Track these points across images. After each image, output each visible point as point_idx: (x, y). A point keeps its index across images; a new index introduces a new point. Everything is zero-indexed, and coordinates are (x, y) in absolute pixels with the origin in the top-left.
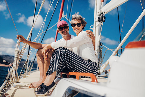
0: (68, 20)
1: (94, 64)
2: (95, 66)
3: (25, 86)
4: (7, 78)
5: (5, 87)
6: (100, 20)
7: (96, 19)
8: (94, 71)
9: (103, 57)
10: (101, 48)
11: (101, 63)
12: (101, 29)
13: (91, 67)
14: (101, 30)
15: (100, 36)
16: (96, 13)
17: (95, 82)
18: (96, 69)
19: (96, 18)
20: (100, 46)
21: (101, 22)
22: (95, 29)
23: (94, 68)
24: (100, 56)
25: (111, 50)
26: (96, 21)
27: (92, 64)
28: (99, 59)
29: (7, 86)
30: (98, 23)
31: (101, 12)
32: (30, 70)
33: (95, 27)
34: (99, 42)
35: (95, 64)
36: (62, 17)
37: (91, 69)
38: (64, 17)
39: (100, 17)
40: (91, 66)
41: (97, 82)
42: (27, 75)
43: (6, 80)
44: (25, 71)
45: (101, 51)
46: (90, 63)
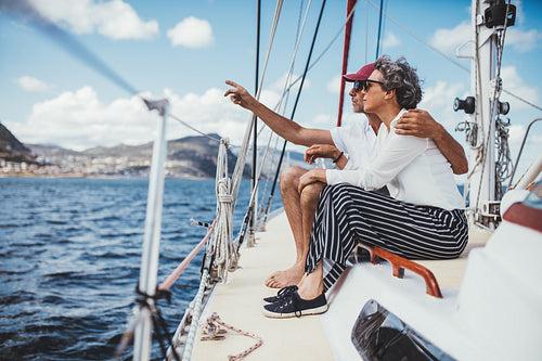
2: (454, 224)
5: (206, 289)
6: (492, 20)
7: (477, 17)
8: (452, 239)
10: (506, 125)
13: (441, 228)
15: (495, 82)
19: (478, 12)
21: (499, 27)
22: (475, 57)
23: (452, 229)
24: (500, 153)
26: (478, 26)
27: (443, 218)
33: (477, 50)
37: (439, 233)
40: (442, 223)
41: (440, 295)
42: (257, 234)
43: (205, 271)
44: (251, 225)
45: (503, 135)
46: (438, 214)
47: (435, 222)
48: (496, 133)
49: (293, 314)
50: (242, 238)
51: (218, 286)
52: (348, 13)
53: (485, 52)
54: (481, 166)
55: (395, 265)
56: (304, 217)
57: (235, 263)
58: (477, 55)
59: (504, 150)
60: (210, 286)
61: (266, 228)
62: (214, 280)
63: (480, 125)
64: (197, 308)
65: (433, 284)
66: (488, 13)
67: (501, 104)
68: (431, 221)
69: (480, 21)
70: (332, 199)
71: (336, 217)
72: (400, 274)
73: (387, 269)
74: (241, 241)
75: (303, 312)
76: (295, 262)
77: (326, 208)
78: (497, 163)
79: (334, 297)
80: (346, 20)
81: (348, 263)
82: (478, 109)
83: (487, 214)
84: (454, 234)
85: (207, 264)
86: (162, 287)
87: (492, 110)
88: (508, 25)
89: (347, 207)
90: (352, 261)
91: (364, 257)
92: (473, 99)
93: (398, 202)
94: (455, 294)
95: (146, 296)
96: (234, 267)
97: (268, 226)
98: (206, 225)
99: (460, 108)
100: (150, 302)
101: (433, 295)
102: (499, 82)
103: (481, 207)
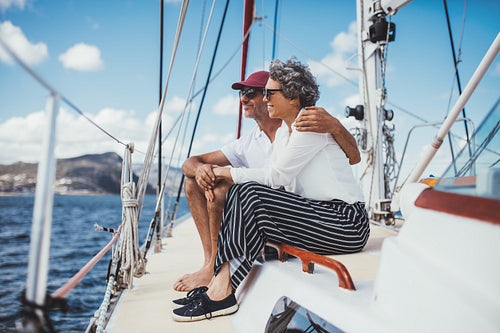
1: (353, 212)
6: (376, 35)
7: (362, 32)
8: (356, 233)
10: (391, 130)
13: (345, 223)
15: (381, 91)
16: (362, 12)
18: (360, 226)
19: (363, 29)
21: (382, 42)
22: (362, 68)
23: (355, 223)
24: (387, 155)
26: (363, 42)
27: (346, 213)
30: (372, 48)
31: (377, 7)
33: (364, 62)
37: (344, 228)
40: (346, 218)
41: (353, 288)
42: (164, 240)
43: (111, 278)
44: (158, 231)
45: (389, 140)
46: (341, 210)
47: (340, 218)
48: (384, 138)
49: (203, 316)
50: (149, 243)
51: (125, 294)
52: (245, 33)
53: (371, 64)
54: (371, 167)
55: (304, 261)
56: (211, 220)
57: (142, 269)
58: (364, 67)
59: (390, 153)
60: (117, 294)
61: (173, 233)
62: (121, 287)
63: (369, 131)
64: (102, 317)
65: (346, 277)
66: (372, 30)
67: (386, 112)
68: (335, 217)
69: (365, 37)
70: (240, 199)
71: (244, 218)
72: (310, 269)
73: (297, 265)
74: (148, 247)
75: (214, 314)
76: (203, 264)
77: (234, 207)
78: (385, 165)
79: (244, 296)
80: (243, 40)
81: (256, 262)
82: (366, 116)
83: (379, 211)
84: (358, 228)
85: (114, 270)
86: (55, 294)
87: (378, 117)
88: (390, 41)
89: (255, 207)
90: (260, 260)
91: (272, 256)
92: (362, 107)
93: (304, 200)
94: (370, 285)
95: (34, 305)
96: (140, 273)
97: (174, 231)
98: (112, 231)
99: (351, 115)
100: (39, 313)
101: (346, 287)
102: (385, 91)
103: (373, 206)
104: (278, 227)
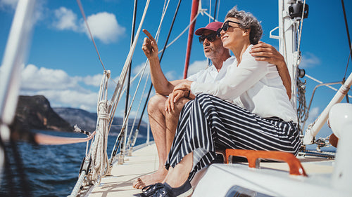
0: (213, 18)
1: (288, 127)
2: (291, 132)
3: (125, 184)
4: (85, 166)
5: (82, 188)
6: (294, 13)
7: (283, 12)
8: (290, 145)
9: (307, 105)
10: (304, 84)
11: (305, 120)
12: (299, 36)
13: (282, 135)
14: (299, 40)
15: (296, 54)
17: (299, 174)
18: (294, 139)
19: (283, 10)
20: (300, 78)
21: (298, 18)
22: (282, 37)
23: (290, 136)
24: (300, 103)
25: (327, 85)
26: (284, 18)
27: (282, 127)
28: (298, 110)
29: (86, 186)
30: (289, 22)
32: (133, 144)
33: (284, 33)
34: (295, 69)
35: (292, 125)
36: (198, 12)
37: (280, 139)
38: (202, 14)
39: (295, 5)
40: (282, 131)
43: (83, 171)
44: (122, 148)
45: (302, 91)
46: (278, 124)
58: (284, 36)
59: (302, 101)
66: (290, 9)
67: (300, 70)
68: (274, 129)
69: (285, 15)
72: (257, 165)
84: (291, 140)
89: (210, 110)
96: (107, 175)
102: (300, 54)
104: (231, 138)
